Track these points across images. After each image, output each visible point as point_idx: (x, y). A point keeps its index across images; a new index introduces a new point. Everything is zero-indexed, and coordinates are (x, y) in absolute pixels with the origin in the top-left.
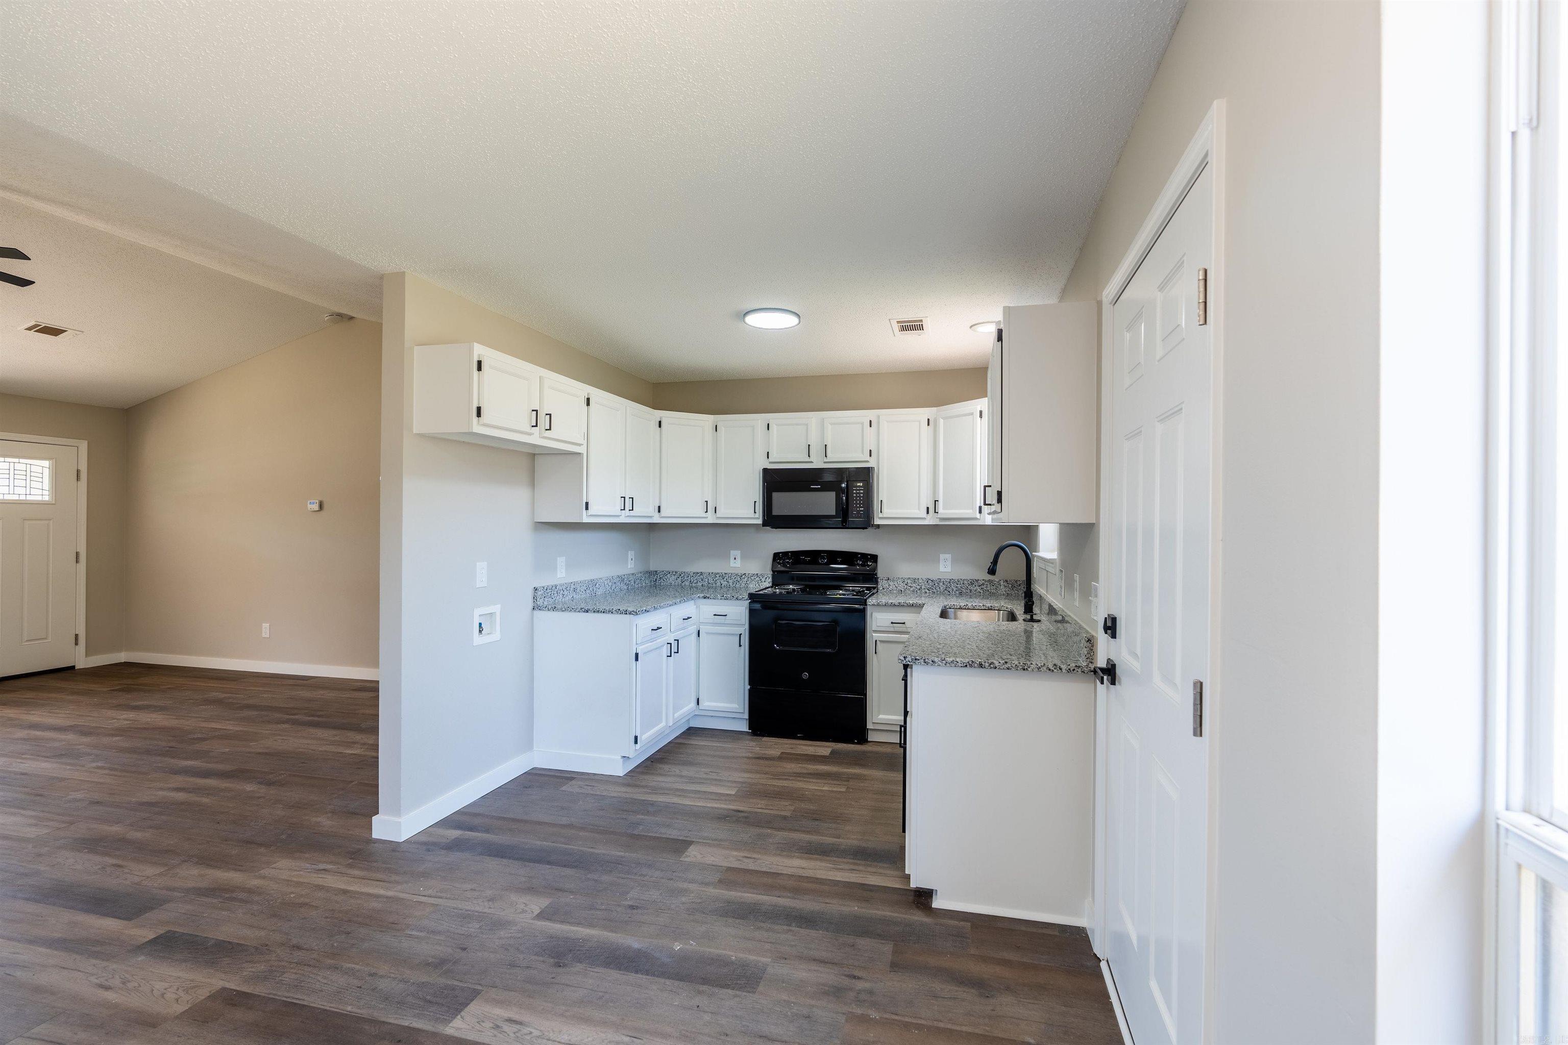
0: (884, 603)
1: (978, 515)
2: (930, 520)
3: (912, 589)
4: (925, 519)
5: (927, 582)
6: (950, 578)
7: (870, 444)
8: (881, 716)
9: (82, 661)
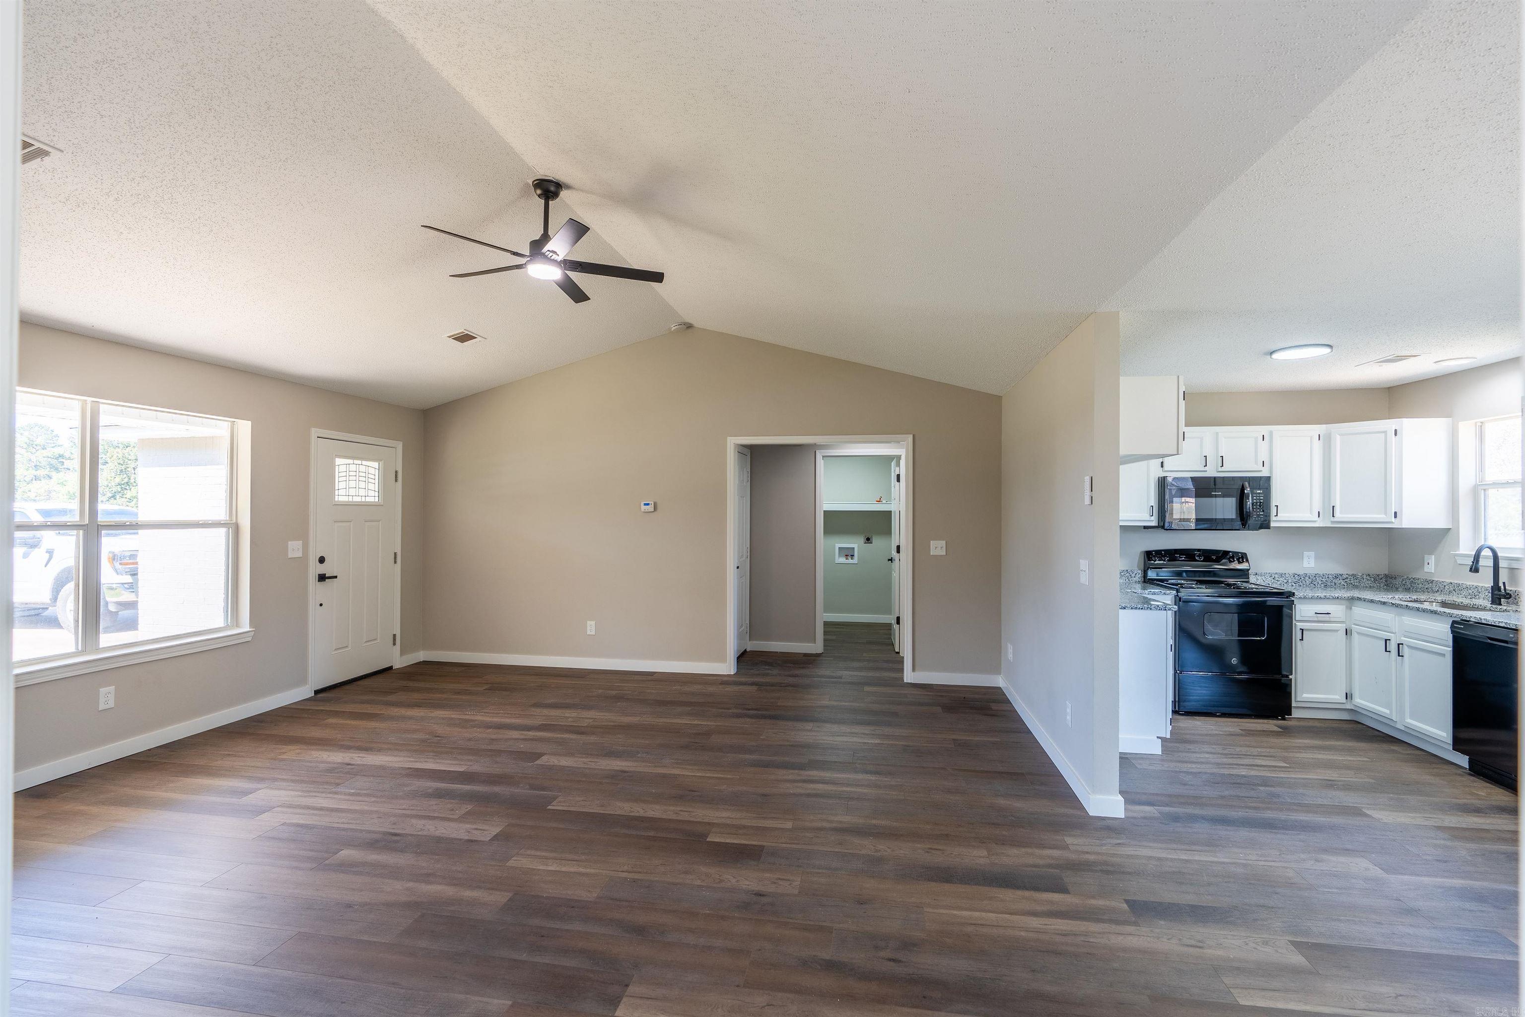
0: (1311, 597)
2: (1319, 523)
4: (1315, 521)
5: (1294, 576)
6: (1316, 573)
7: (1263, 456)
8: (1305, 695)
9: (399, 661)
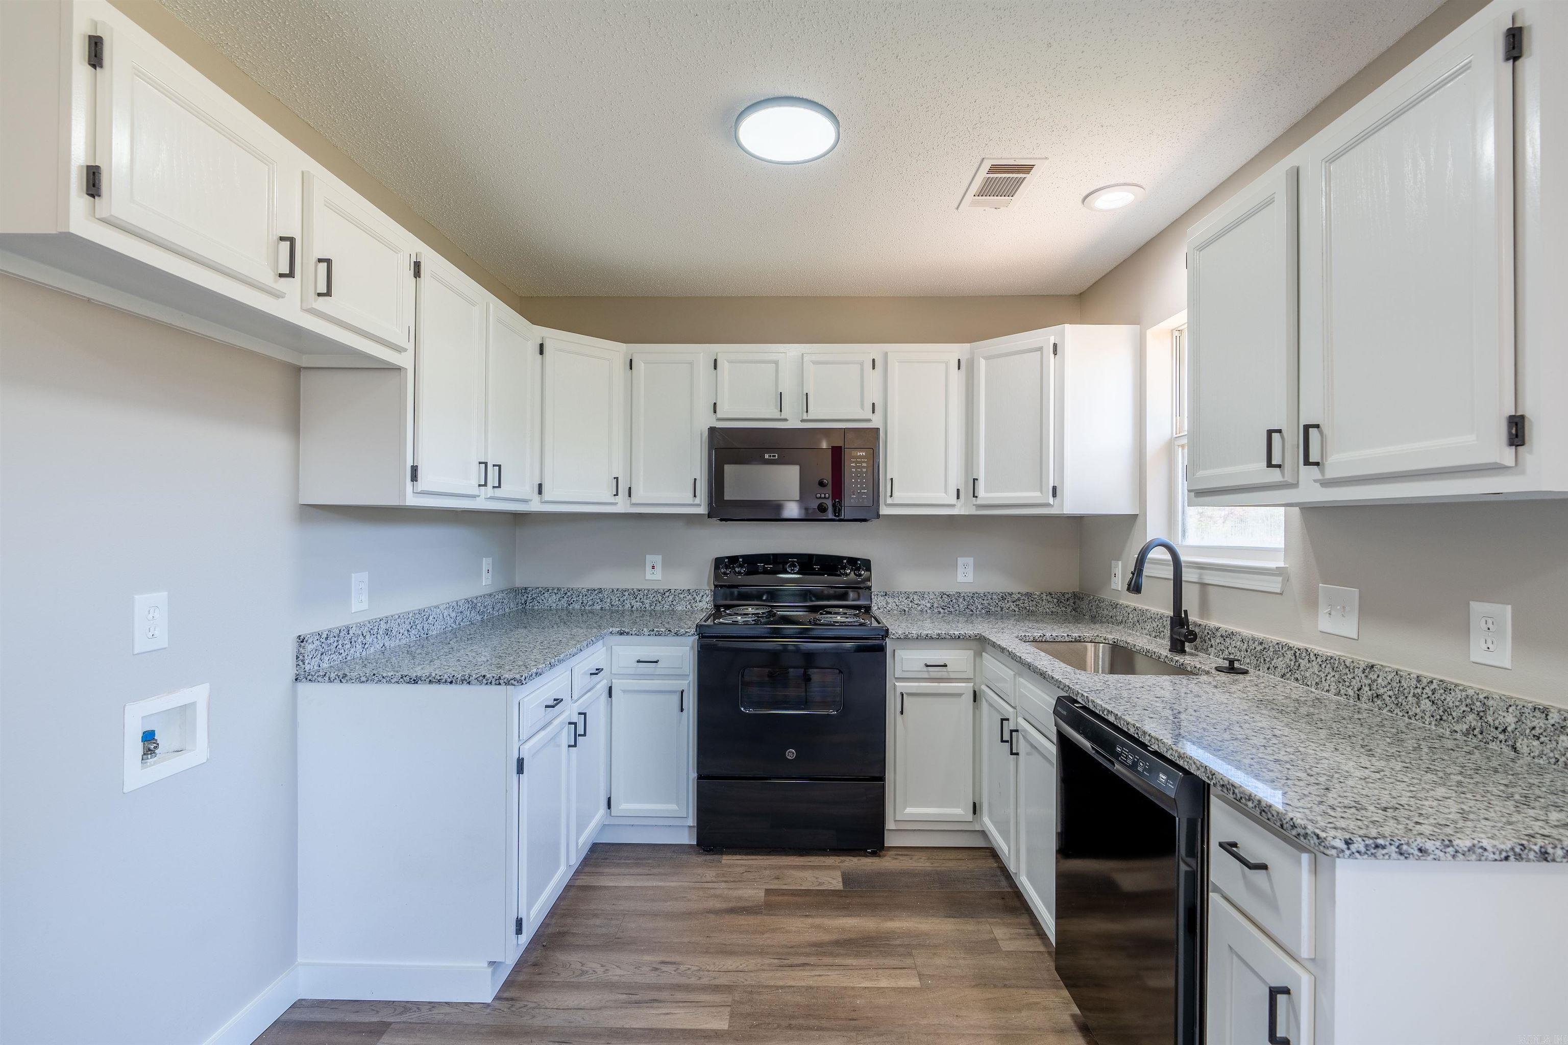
0: (915, 636)
1: (1051, 500)
2: (961, 509)
3: (919, 608)
4: (953, 506)
5: (942, 597)
6: (974, 591)
7: (874, 394)
8: (909, 810)
